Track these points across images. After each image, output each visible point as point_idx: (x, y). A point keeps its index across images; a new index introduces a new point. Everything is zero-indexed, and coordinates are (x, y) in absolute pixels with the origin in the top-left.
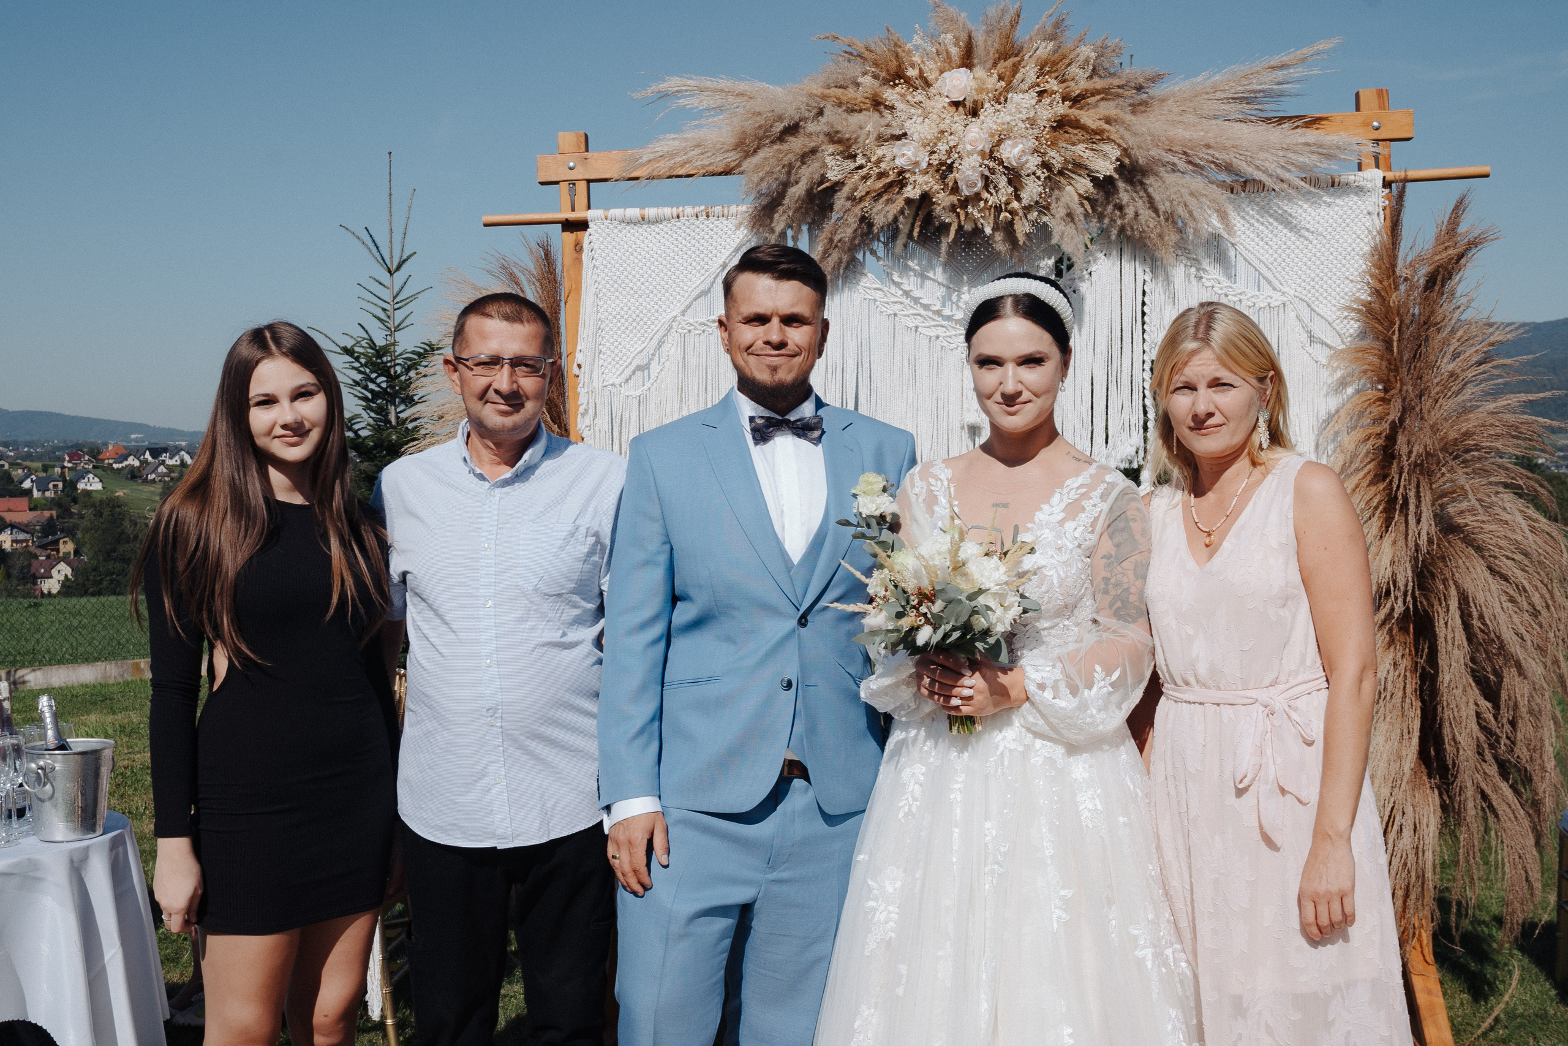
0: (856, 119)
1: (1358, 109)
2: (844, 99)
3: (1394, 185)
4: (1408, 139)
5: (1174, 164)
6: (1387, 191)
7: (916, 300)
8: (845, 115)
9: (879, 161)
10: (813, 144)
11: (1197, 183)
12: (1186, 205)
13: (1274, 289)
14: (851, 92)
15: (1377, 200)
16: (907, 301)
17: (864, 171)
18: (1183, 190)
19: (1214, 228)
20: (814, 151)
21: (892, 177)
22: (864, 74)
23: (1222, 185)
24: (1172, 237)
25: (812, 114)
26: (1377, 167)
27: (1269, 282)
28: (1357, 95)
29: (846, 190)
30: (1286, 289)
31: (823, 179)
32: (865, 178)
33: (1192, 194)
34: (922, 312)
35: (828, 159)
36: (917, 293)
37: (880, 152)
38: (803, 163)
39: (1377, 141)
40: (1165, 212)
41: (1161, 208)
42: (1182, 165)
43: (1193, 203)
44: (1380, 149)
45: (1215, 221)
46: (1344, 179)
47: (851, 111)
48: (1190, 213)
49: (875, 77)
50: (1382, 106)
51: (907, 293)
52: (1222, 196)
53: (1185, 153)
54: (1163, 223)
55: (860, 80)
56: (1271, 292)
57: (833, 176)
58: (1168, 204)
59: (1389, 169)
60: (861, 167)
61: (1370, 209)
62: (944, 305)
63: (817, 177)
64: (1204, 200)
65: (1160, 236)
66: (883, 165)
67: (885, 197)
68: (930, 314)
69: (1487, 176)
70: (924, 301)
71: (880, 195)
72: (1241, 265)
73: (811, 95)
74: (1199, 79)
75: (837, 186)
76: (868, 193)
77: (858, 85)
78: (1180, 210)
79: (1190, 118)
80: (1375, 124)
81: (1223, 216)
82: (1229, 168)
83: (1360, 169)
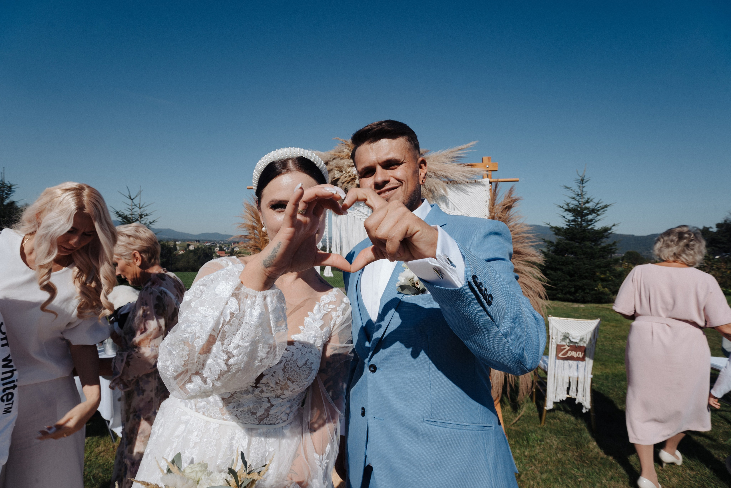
0: (342, 161)
1: (483, 162)
2: (340, 155)
3: (492, 183)
4: (496, 171)
5: (431, 176)
6: (490, 184)
7: (361, 212)
8: (340, 160)
9: (349, 172)
10: (331, 168)
11: (438, 181)
12: (434, 187)
13: (459, 211)
14: (342, 154)
15: (488, 186)
16: (358, 212)
17: (345, 175)
18: (434, 183)
19: (442, 193)
20: (332, 170)
21: (352, 177)
22: (346, 148)
23: (444, 182)
24: (431, 195)
25: (331, 160)
26: (488, 177)
27: (458, 209)
28: (483, 159)
29: (340, 180)
30: (462, 211)
31: (334, 178)
32: (346, 177)
33: (436, 183)
34: (362, 214)
35: (336, 172)
36: (361, 210)
37: (349, 170)
38: (329, 173)
39: (487, 171)
40: (428, 189)
41: (427, 187)
42: (433, 176)
43: (436, 186)
44: (489, 173)
45: (443, 192)
46: (479, 181)
47: (341, 159)
48: (436, 189)
49: (348, 149)
50: (489, 162)
51: (358, 210)
52: (445, 184)
53: (434, 173)
54: (428, 191)
55: (344, 150)
56: (458, 211)
57: (337, 176)
58: (429, 186)
59: (491, 178)
60: (344, 174)
61: (486, 189)
62: (368, 213)
63: (333, 177)
64: (439, 185)
65: (428, 195)
66: (350, 174)
67: (351, 183)
68: (364, 215)
69: (518, 181)
70: (363, 212)
71: (349, 182)
72: (450, 204)
73: (331, 154)
74: (438, 152)
75: (338, 179)
76: (346, 181)
77: (344, 152)
78: (433, 188)
79: (435, 163)
80: (487, 166)
81: (445, 190)
82: (446, 177)
83: (483, 178)
